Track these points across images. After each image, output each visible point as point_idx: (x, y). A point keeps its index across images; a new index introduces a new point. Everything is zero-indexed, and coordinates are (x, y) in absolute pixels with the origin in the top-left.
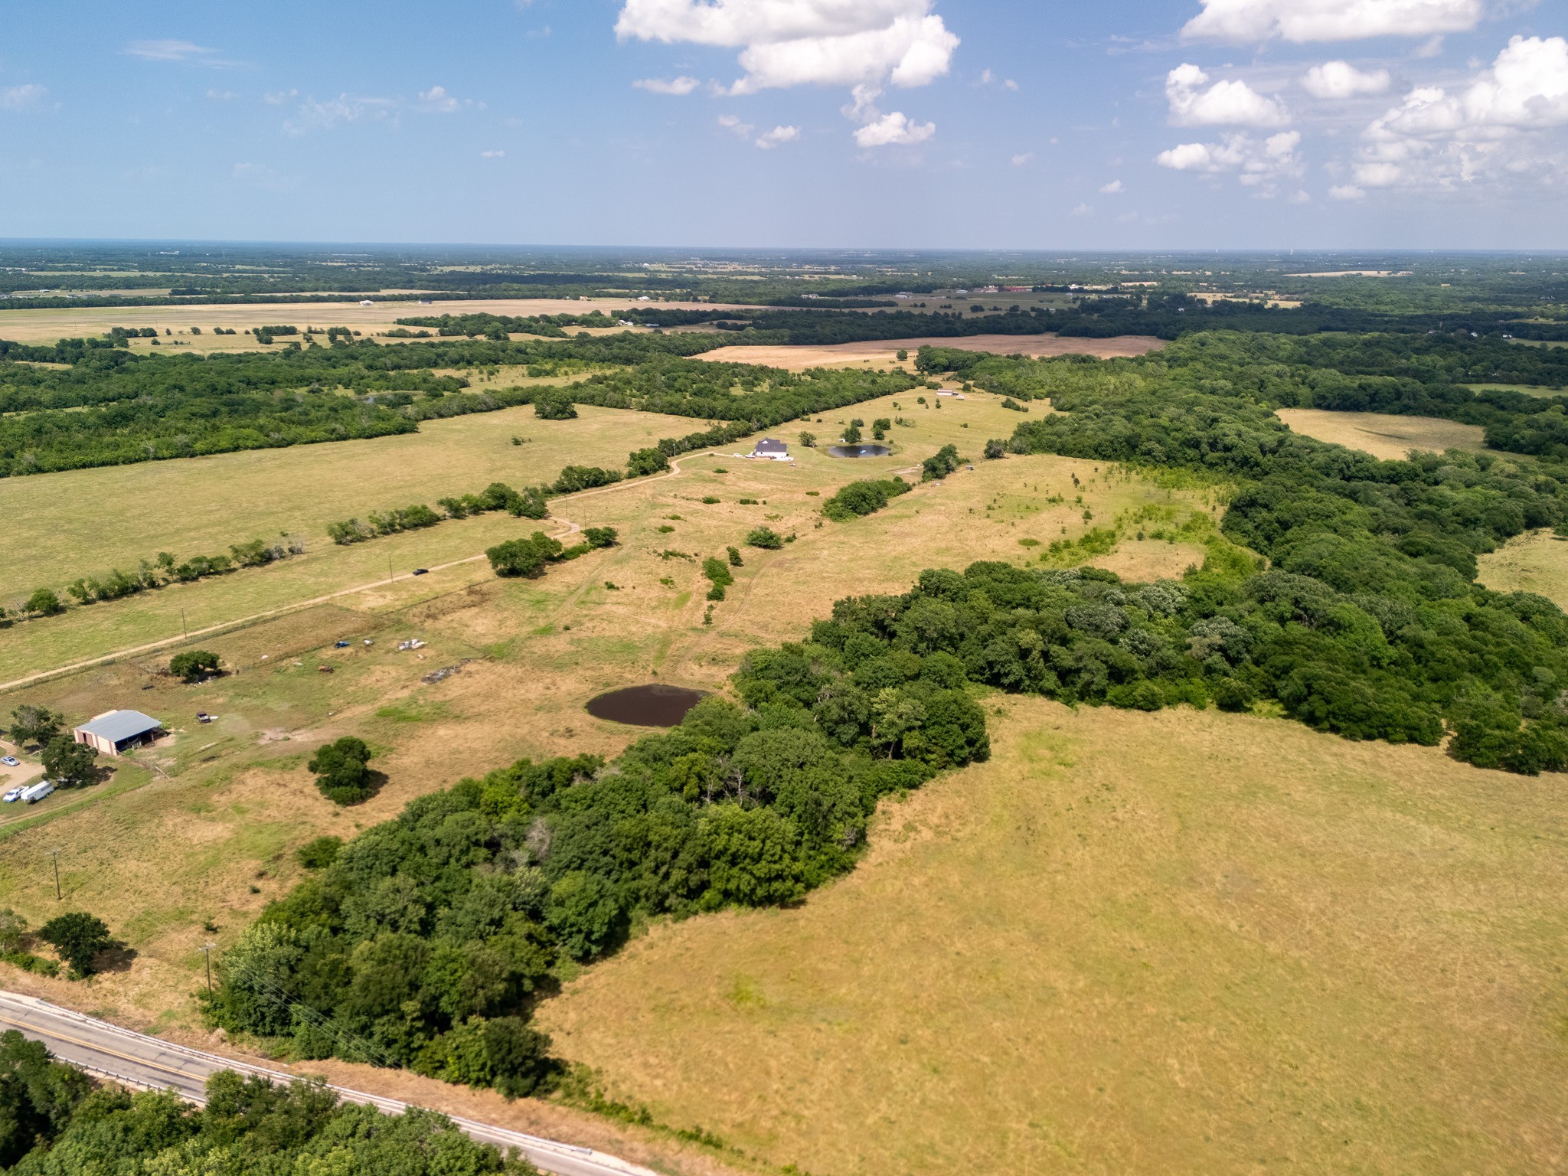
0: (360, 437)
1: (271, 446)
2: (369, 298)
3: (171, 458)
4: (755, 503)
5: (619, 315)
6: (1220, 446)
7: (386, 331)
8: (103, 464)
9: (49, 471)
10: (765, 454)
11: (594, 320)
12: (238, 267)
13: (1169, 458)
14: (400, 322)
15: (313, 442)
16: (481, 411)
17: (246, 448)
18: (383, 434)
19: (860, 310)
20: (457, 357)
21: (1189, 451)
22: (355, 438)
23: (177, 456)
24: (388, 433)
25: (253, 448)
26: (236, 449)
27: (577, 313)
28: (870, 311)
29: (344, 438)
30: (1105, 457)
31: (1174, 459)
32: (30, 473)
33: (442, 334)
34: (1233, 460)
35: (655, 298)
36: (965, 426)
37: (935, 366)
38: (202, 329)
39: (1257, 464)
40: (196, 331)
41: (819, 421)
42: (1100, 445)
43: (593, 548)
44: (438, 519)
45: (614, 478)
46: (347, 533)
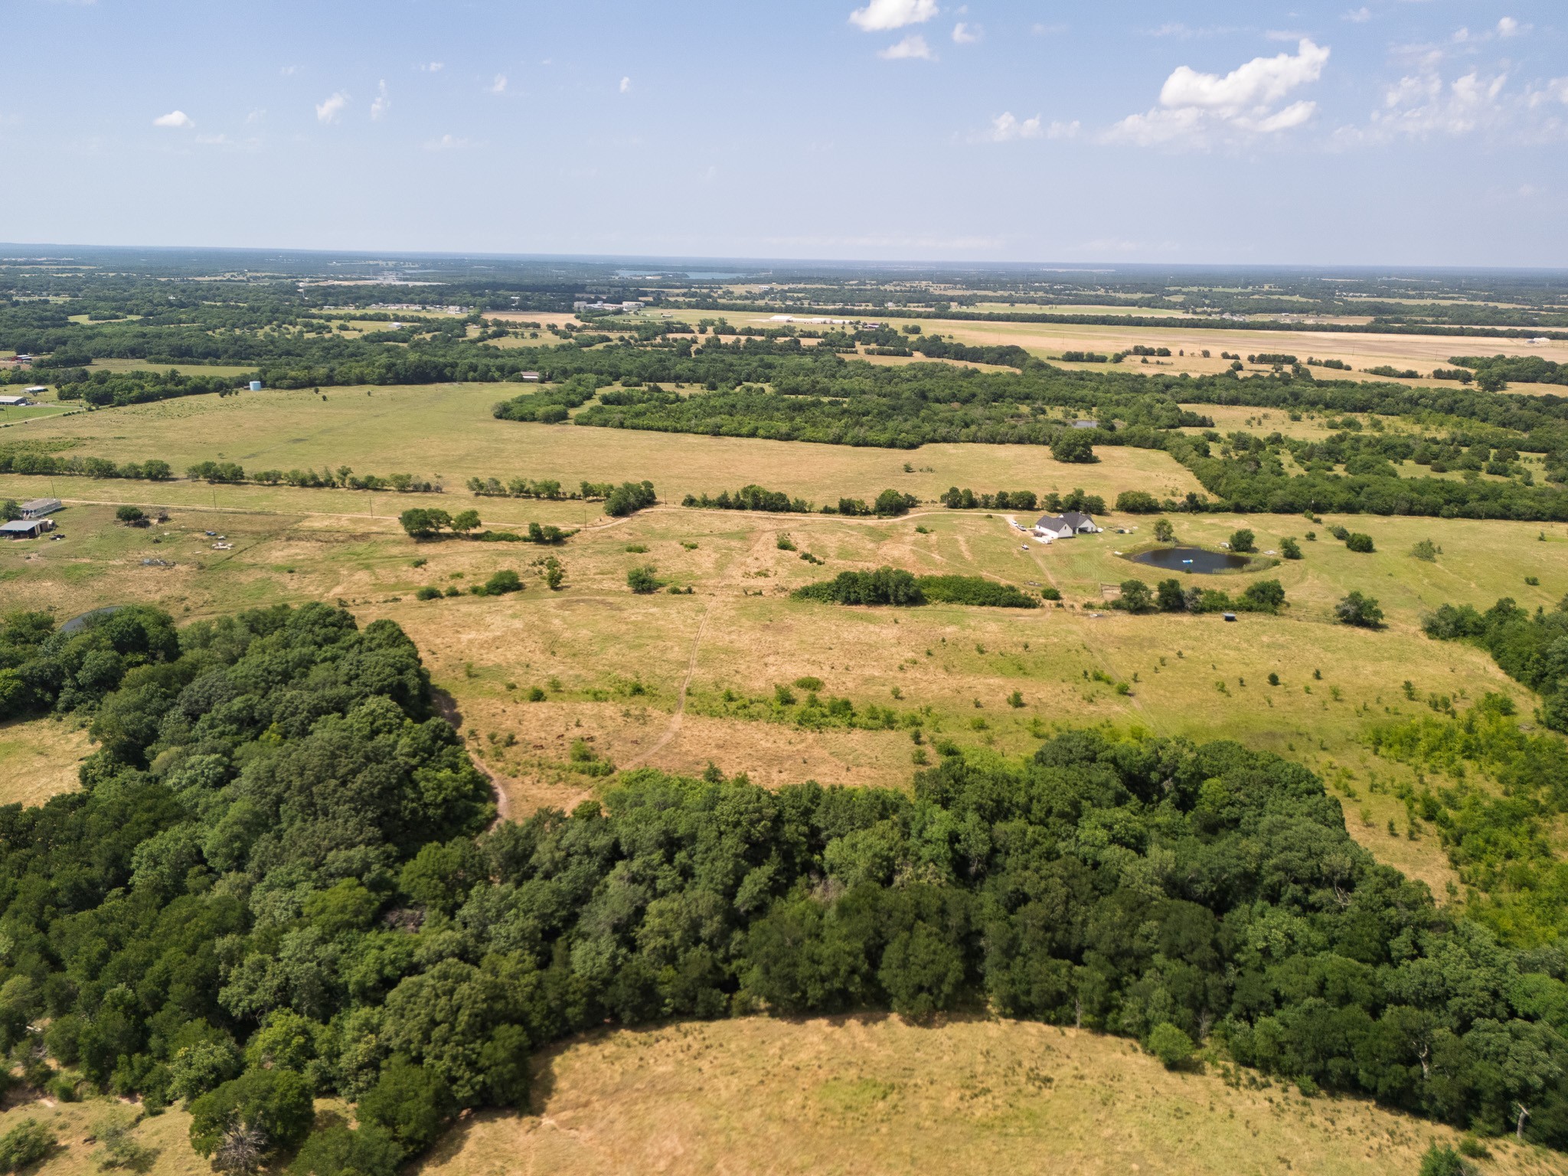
3: (702, 433)
8: (659, 430)
10: (1042, 530)
14: (1453, 361)
15: (809, 441)
22: (847, 444)
24: (879, 445)
26: (752, 435)
38: (1212, 354)
40: (1206, 354)
43: (525, 540)
44: (573, 497)
45: (800, 508)
46: (481, 487)
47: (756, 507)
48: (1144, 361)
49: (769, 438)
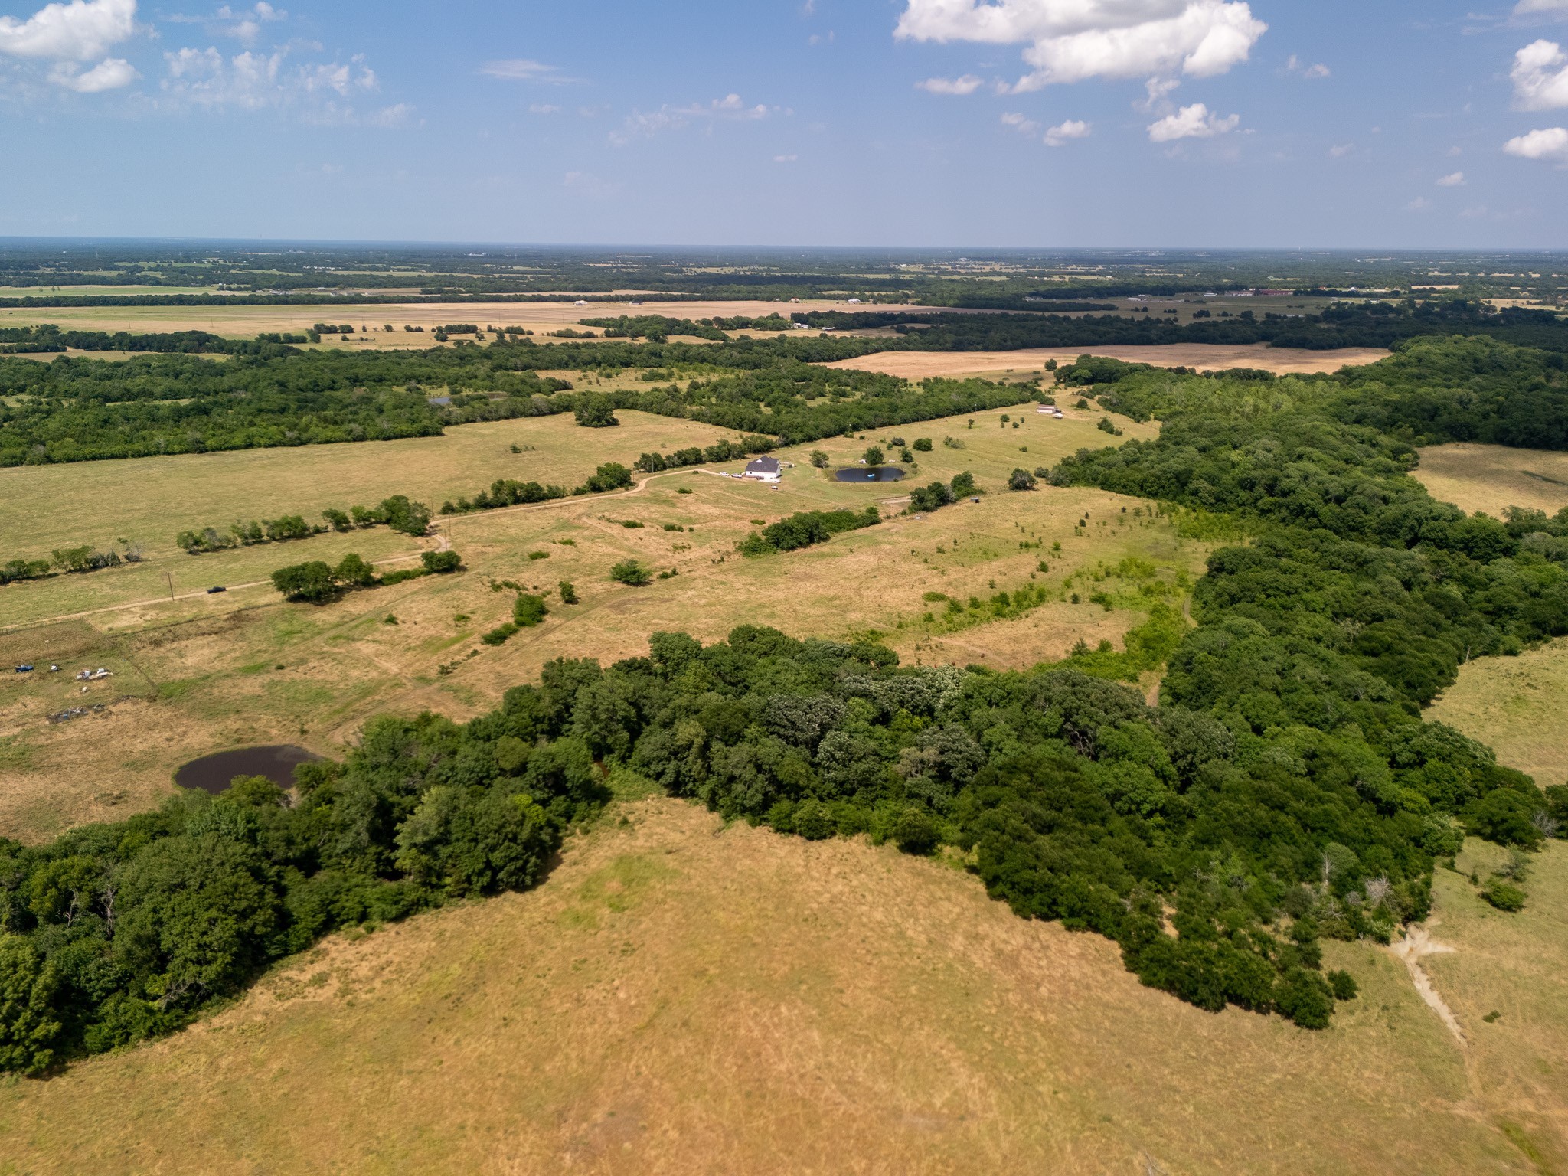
0: (377, 438)
1: (284, 445)
2: (586, 299)
3: (181, 453)
4: (680, 529)
5: (798, 318)
6: (1277, 490)
7: (555, 330)
8: (112, 457)
9: (59, 461)
10: (755, 474)
11: (774, 322)
12: (516, 268)
13: (1218, 500)
14: (583, 322)
15: (328, 442)
16: (532, 415)
17: (260, 446)
18: (403, 437)
19: (1061, 314)
20: (588, 358)
21: (1242, 494)
22: (372, 439)
23: (187, 452)
24: (409, 436)
25: (267, 446)
26: (249, 446)
27: (754, 316)
28: (1073, 315)
29: (362, 438)
30: (1153, 495)
31: (1224, 501)
32: (40, 463)
33: (608, 334)
34: (1288, 507)
35: (863, 300)
36: (1024, 450)
37: (1076, 378)
38: (395, 326)
39: (1314, 514)
40: (389, 329)
41: (862, 438)
42: (1145, 480)
43: (427, 573)
44: (318, 531)
45: (555, 494)
46: (197, 542)
47: (517, 501)
48: (345, 339)
49: (273, 445)
